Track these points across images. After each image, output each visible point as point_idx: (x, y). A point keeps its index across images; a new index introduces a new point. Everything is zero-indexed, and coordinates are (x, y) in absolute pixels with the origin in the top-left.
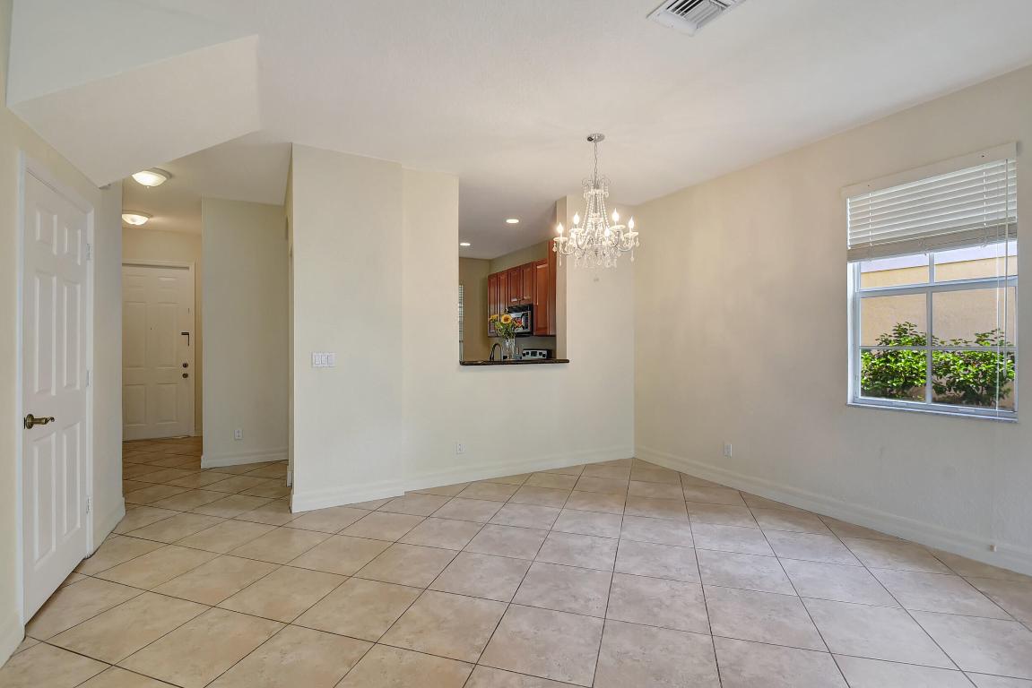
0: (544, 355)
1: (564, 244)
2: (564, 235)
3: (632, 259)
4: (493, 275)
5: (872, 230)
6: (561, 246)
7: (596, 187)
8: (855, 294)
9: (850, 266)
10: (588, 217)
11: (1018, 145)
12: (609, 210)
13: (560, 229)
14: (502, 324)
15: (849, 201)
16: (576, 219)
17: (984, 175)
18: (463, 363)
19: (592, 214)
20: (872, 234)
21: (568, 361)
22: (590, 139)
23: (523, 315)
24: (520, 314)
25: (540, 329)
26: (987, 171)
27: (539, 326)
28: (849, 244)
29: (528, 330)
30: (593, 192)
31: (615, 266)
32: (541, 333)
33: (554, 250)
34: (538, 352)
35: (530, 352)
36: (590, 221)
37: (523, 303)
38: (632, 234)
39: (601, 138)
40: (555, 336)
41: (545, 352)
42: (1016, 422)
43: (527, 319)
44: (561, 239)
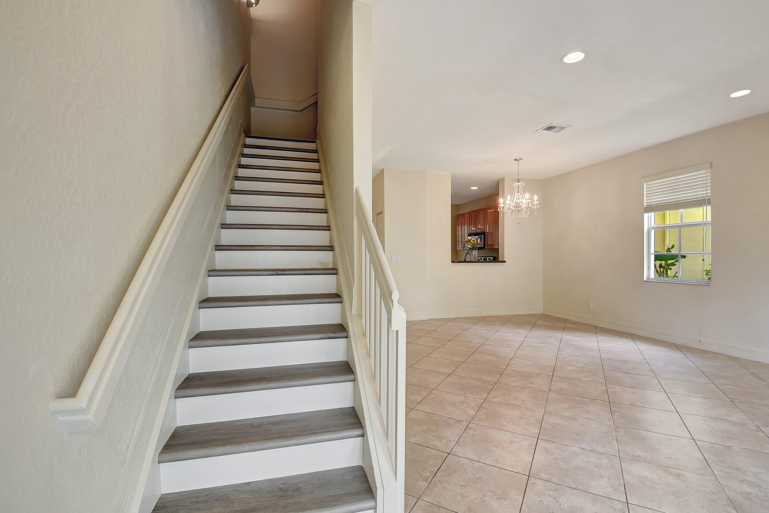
0: (491, 260)
1: (503, 208)
2: (503, 203)
3: (536, 214)
4: (461, 215)
5: (655, 198)
6: (502, 208)
7: (518, 181)
8: (649, 228)
9: (646, 215)
10: (515, 194)
11: (711, 165)
12: (525, 193)
13: (501, 200)
14: (471, 243)
15: (645, 184)
16: (509, 197)
17: (699, 176)
18: (453, 262)
19: (516, 194)
20: (655, 200)
21: (505, 262)
22: (516, 160)
23: (479, 237)
24: (477, 237)
25: (490, 245)
26: (700, 174)
27: (489, 243)
28: (645, 204)
29: (482, 246)
30: (517, 184)
31: (528, 217)
32: (490, 247)
33: (498, 210)
34: (488, 258)
35: (483, 258)
36: (515, 197)
37: (478, 231)
38: (535, 202)
39: (521, 159)
40: (498, 249)
41: (492, 258)
42: (709, 285)
43: (481, 239)
44: (502, 205)
